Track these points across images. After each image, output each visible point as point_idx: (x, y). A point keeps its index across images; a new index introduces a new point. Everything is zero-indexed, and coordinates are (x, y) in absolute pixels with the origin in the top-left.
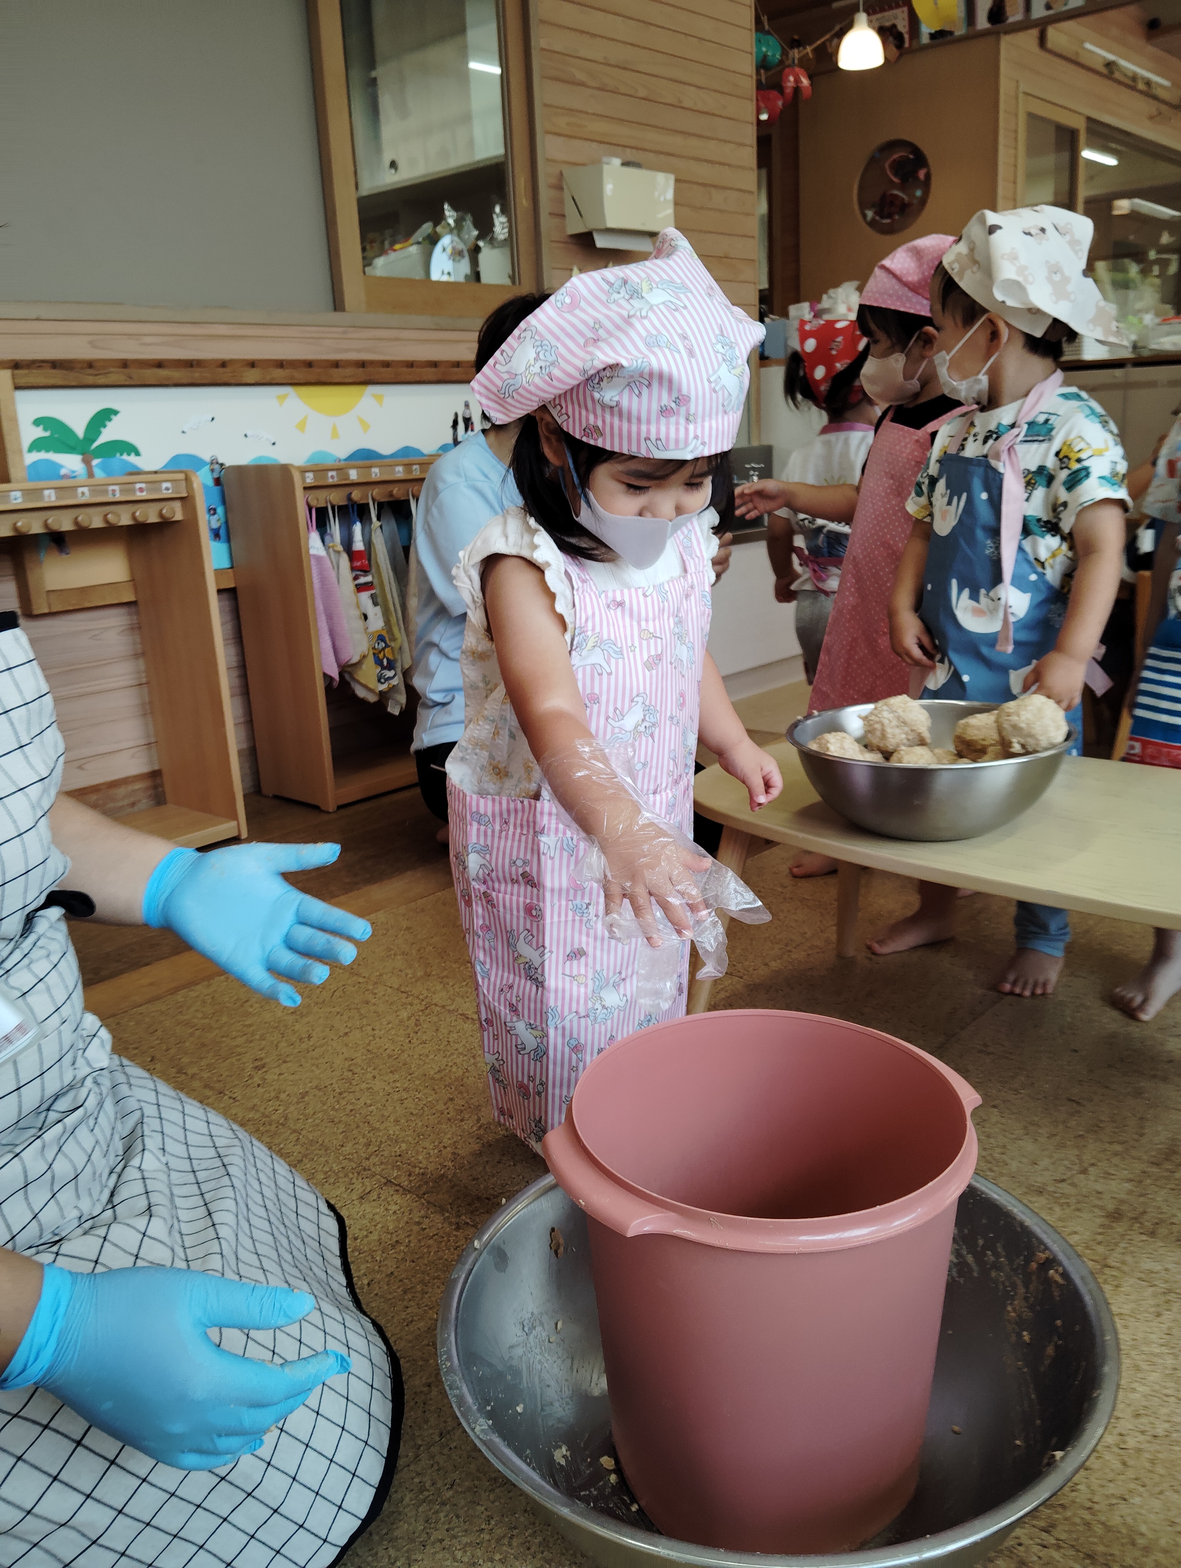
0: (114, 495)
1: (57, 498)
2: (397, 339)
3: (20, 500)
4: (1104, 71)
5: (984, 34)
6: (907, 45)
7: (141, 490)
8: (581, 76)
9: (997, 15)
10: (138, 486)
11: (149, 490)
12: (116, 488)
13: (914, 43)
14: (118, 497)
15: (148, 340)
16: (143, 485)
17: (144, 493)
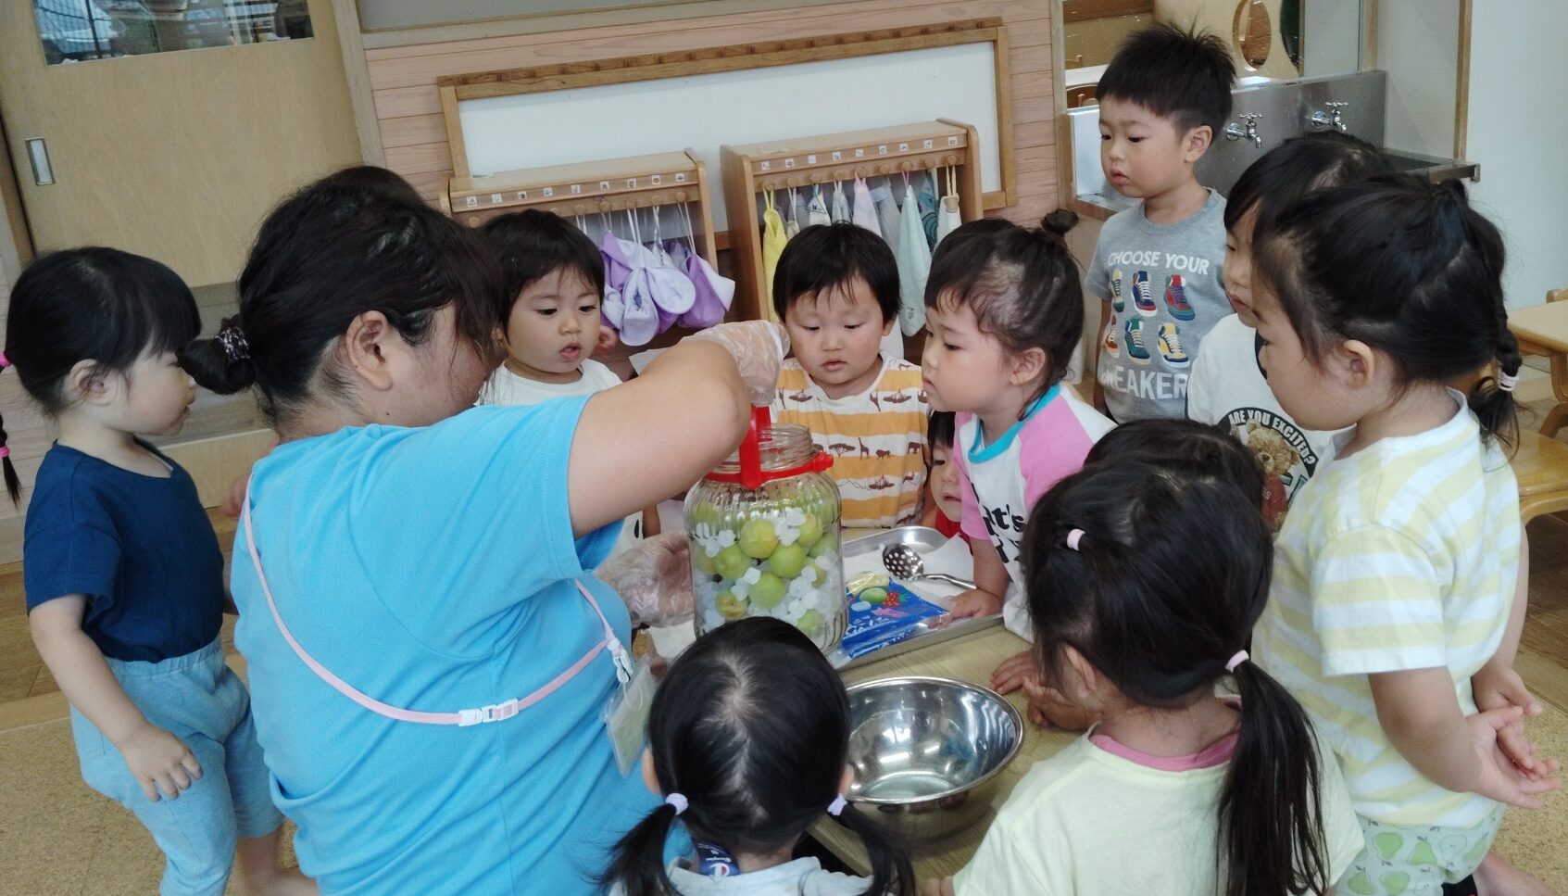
0: (631, 186)
1: (582, 191)
2: (857, 12)
3: (551, 194)
7: (656, 180)
10: (653, 177)
11: (663, 181)
12: (634, 180)
14: (635, 187)
16: (658, 177)
17: (659, 183)
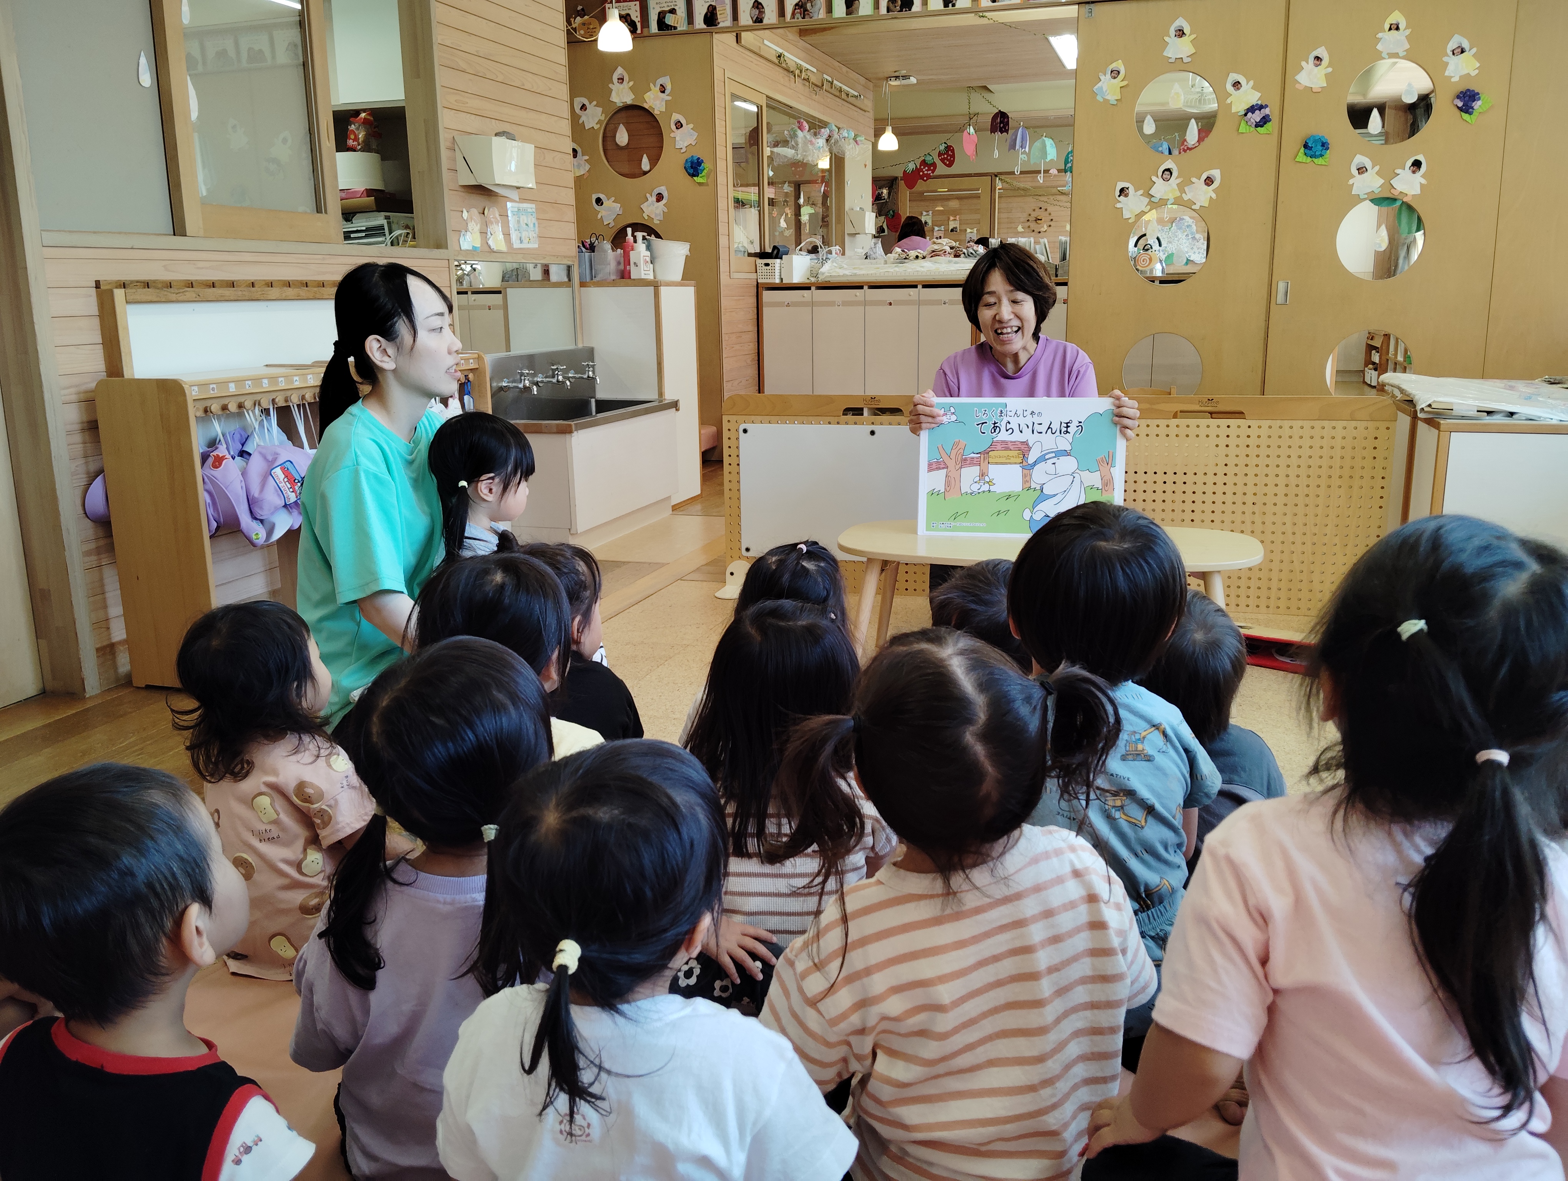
4: (776, 61)
5: (701, 32)
6: (639, 31)
8: (463, 65)
9: (711, 18)
13: (645, 30)
15: (201, 264)
